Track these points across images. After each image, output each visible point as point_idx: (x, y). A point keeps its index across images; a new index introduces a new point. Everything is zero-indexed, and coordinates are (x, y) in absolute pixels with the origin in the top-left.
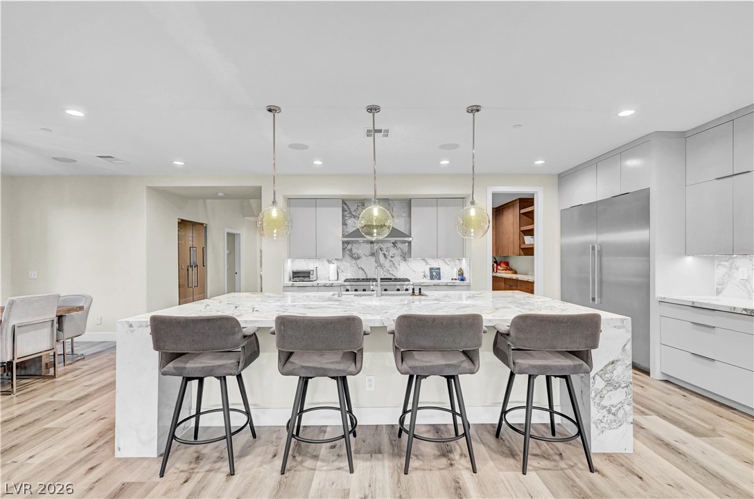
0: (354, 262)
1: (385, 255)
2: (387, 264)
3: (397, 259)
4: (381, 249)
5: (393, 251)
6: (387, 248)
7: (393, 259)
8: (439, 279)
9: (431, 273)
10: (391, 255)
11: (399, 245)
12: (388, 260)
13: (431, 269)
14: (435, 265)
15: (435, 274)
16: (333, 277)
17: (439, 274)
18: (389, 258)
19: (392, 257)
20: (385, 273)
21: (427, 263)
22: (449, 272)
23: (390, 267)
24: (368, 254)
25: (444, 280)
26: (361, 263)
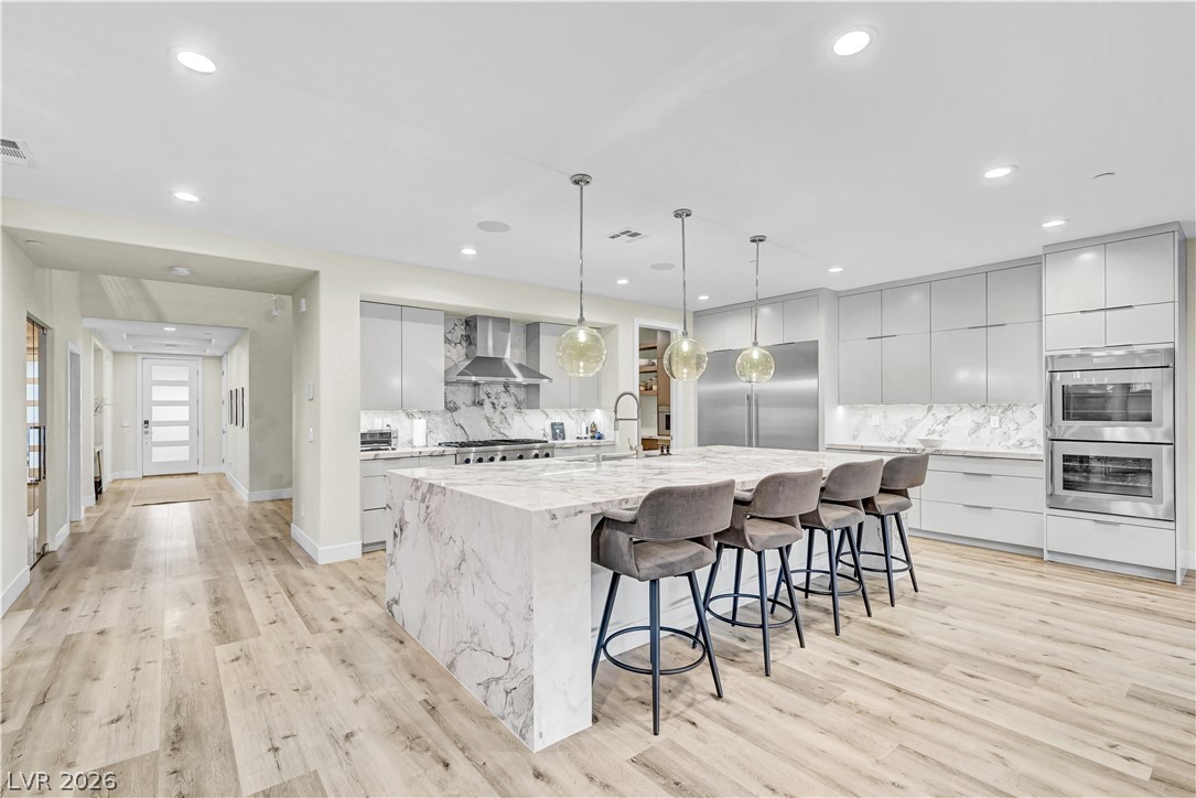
0: (449, 415)
1: (493, 404)
2: (496, 418)
3: (511, 410)
4: (488, 396)
5: (505, 398)
6: (497, 393)
7: (504, 411)
8: (564, 438)
9: (553, 430)
10: (502, 404)
11: (512, 389)
12: (498, 413)
13: (553, 425)
14: (558, 420)
15: (558, 431)
16: (419, 441)
17: (563, 431)
18: (499, 408)
19: (503, 408)
20: (494, 433)
21: (547, 416)
22: (575, 428)
23: (501, 422)
24: (470, 402)
25: (570, 440)
26: (460, 417)
